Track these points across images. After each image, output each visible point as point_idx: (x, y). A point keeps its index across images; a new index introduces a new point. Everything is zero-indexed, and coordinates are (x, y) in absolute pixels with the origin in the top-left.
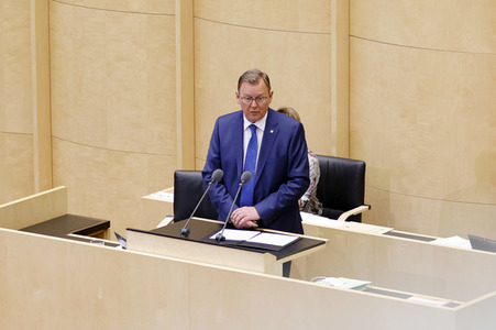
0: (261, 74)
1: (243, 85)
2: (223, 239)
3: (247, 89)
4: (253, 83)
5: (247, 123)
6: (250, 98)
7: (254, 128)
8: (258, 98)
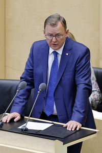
0: (59, 18)
1: (47, 26)
2: (26, 129)
3: (50, 29)
4: (54, 25)
5: (51, 50)
6: (51, 35)
7: (56, 54)
8: (57, 35)
